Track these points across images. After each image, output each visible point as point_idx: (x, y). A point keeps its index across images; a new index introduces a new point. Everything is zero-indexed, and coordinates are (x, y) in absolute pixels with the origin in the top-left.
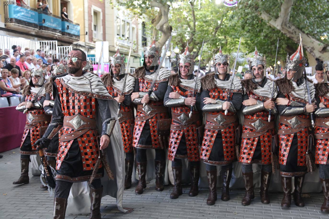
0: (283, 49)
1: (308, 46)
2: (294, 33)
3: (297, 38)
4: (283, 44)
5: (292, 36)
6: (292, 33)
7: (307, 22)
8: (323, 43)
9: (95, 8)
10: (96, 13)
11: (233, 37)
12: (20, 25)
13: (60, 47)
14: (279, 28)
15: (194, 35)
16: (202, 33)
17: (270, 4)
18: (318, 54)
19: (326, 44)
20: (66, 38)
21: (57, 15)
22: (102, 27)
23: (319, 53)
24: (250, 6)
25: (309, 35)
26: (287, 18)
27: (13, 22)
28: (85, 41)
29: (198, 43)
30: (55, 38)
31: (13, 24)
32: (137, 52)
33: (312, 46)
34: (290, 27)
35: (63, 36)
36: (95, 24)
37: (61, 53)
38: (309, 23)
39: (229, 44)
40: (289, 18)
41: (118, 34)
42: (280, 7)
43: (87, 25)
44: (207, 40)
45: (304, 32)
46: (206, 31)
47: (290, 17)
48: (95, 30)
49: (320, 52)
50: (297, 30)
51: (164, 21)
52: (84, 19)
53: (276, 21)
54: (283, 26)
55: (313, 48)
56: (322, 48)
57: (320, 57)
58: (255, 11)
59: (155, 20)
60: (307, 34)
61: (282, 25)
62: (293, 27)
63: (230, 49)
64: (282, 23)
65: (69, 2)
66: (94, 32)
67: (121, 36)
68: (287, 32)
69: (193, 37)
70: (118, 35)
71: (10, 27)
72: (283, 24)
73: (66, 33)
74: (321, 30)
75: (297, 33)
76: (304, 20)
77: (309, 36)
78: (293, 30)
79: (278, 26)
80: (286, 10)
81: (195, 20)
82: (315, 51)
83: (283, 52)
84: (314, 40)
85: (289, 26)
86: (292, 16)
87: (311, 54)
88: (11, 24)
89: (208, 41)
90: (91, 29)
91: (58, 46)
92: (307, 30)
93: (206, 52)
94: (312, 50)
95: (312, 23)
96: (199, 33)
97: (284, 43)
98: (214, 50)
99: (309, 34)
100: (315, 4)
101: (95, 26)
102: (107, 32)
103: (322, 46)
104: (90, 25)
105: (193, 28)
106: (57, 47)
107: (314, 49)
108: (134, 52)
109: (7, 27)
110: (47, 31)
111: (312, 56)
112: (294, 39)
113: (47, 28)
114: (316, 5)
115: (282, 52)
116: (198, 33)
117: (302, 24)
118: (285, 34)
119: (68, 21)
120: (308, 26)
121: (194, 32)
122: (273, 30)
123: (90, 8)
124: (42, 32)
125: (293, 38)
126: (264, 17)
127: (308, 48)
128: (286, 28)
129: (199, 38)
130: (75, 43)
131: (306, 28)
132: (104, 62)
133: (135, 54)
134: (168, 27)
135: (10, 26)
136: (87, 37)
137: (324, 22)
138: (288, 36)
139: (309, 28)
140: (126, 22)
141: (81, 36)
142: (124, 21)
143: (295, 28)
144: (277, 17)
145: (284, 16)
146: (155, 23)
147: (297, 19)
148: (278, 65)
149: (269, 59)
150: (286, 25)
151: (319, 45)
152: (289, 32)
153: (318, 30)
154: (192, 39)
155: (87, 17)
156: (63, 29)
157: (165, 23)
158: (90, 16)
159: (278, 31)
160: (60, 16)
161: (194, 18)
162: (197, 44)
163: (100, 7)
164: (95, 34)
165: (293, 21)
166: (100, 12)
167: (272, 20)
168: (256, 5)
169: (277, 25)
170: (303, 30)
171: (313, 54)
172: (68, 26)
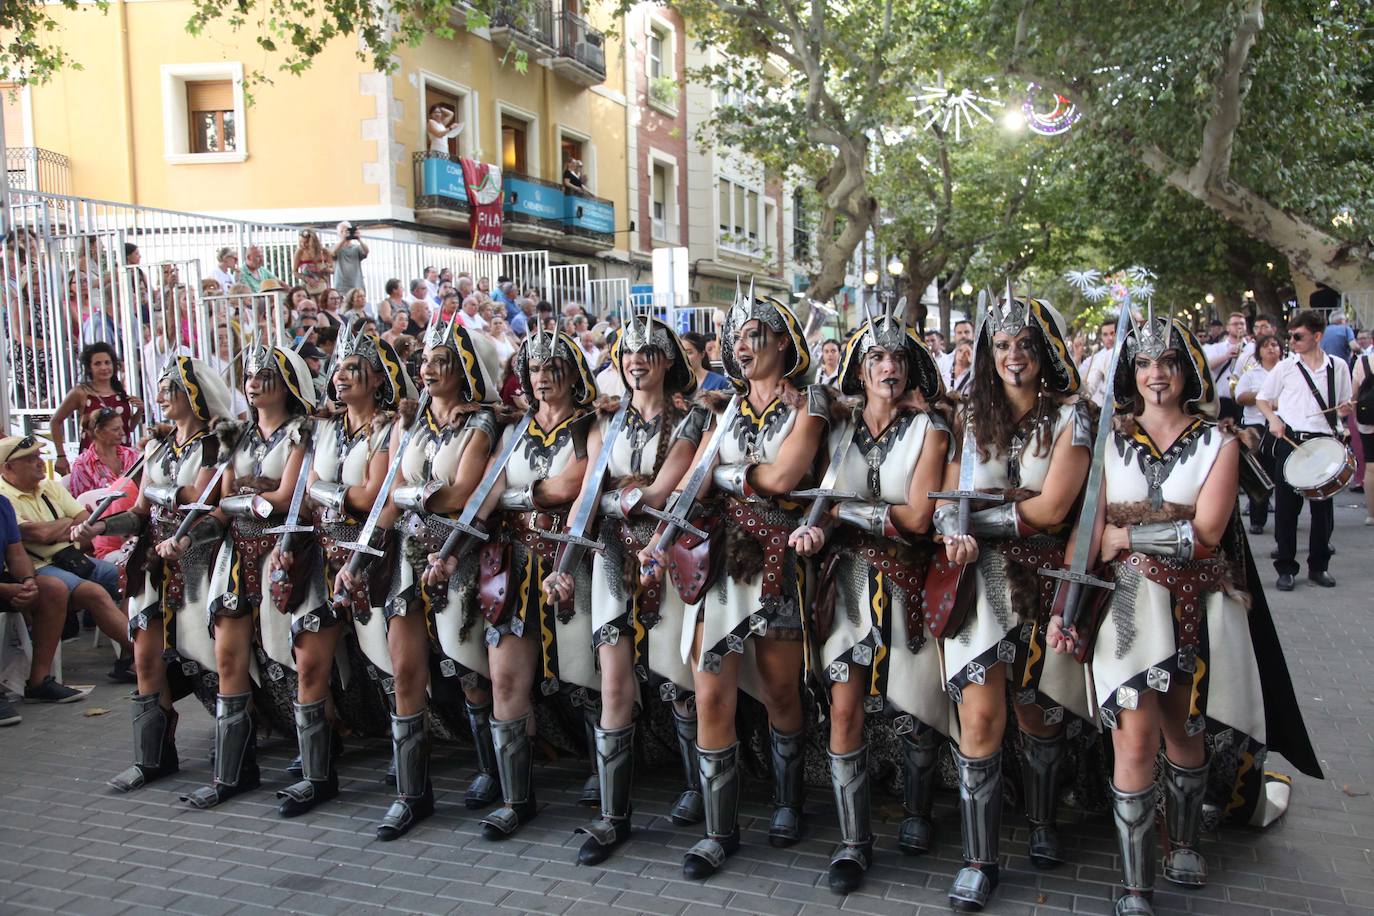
0: (1215, 256)
1: (1291, 247)
2: (1245, 209)
3: (1255, 224)
4: (1214, 244)
5: (1241, 216)
6: (1240, 210)
7: (1283, 175)
8: (1339, 238)
9: (655, 154)
10: (661, 169)
11: (1066, 224)
12: (453, 212)
13: (554, 268)
14: (1197, 194)
15: (947, 220)
16: (971, 216)
17: (1167, 125)
18: (1321, 272)
19: (1347, 239)
20: (577, 240)
21: (551, 179)
22: (677, 207)
23: (1326, 267)
24: (1107, 132)
25: (1292, 215)
26: (1221, 165)
27: (433, 207)
28: (629, 250)
29: (961, 246)
30: (546, 243)
31: (436, 210)
32: (780, 274)
33: (1300, 248)
34: (1231, 192)
35: (569, 236)
36: (659, 201)
37: (559, 282)
38: (1292, 176)
39: (1055, 246)
40: (1228, 163)
41: (724, 224)
42: (1199, 133)
43: (635, 204)
44: (987, 235)
45: (1276, 206)
46: (983, 208)
47: (1232, 161)
48: (659, 215)
49: (1329, 264)
50: (1255, 200)
51: (852, 184)
52: (628, 188)
53: (1188, 173)
54: (1212, 189)
55: (1306, 254)
56: (1334, 254)
57: (1328, 279)
58: (1122, 147)
59: (825, 182)
60: (1287, 211)
61: (1206, 186)
62: (1242, 192)
63: (1059, 260)
64: (1208, 180)
65: (587, 141)
66: (655, 222)
67: (733, 230)
68: (1223, 207)
69: (944, 228)
70: (723, 227)
71: (426, 220)
72: (1211, 183)
73: (577, 227)
74: (1330, 198)
75: (1255, 208)
76: (1274, 169)
77: (1292, 218)
78: (1242, 199)
79: (1194, 188)
80: (1219, 141)
81: (949, 176)
82: (1310, 263)
83: (1217, 265)
84: (1309, 228)
85: (1229, 188)
86: (1239, 159)
87: (1301, 270)
88: (431, 210)
89: (989, 238)
90: (647, 213)
91: (552, 263)
92: (1284, 200)
93: (987, 270)
94: (1303, 258)
95: (1301, 178)
96: (964, 214)
97: (1218, 238)
98: (1010, 264)
99: (1293, 211)
100: (1308, 120)
101: (659, 206)
102: (692, 220)
103: (1334, 244)
104: (643, 202)
105: (945, 201)
106: (548, 269)
107: (1310, 256)
108: (772, 275)
109: (422, 220)
110: (523, 226)
111: (1304, 278)
112: (1247, 227)
113: (524, 218)
114: (1313, 122)
115: (1212, 267)
116: (958, 214)
117: (1270, 182)
118: (1218, 212)
119: (581, 195)
120: (1288, 185)
121: (948, 211)
122: (1181, 201)
123: (643, 155)
124: (510, 228)
125: (1242, 222)
126: (1153, 161)
127: (1291, 252)
128: (1221, 194)
129: (960, 231)
130: (602, 254)
131: (1284, 194)
132: (676, 307)
133: (776, 283)
134: (862, 198)
135: (426, 216)
136: (635, 236)
137: (1339, 174)
138: (1227, 218)
139: (1293, 192)
140: (746, 192)
141: (617, 236)
142: (742, 188)
143: (1249, 195)
144: (1192, 161)
145: (1214, 160)
146: (826, 189)
147: (1254, 167)
148: (1209, 305)
149: (1180, 288)
150: (1219, 185)
151: (1326, 243)
152: (1231, 206)
153: (1320, 198)
154: (942, 233)
155: (634, 182)
156: (569, 217)
157: (852, 190)
158: (644, 178)
159: (1198, 205)
160: (559, 181)
161: (947, 173)
162: (955, 250)
163: (672, 153)
164: (656, 227)
165: (1242, 173)
166: (672, 166)
167: (1176, 172)
168: (1127, 127)
169: (1192, 185)
170: (1275, 198)
171: (1308, 272)
172: (580, 209)
